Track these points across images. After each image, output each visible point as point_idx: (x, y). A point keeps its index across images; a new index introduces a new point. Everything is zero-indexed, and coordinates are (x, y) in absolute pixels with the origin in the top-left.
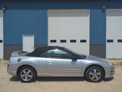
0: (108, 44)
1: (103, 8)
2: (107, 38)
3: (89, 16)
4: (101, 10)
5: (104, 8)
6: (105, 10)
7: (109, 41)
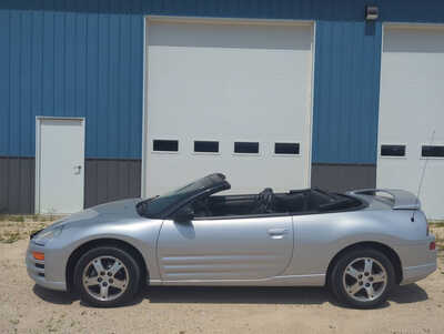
0: (384, 163)
1: (370, 17)
2: (383, 140)
3: (313, 45)
4: (360, 26)
5: (374, 17)
6: (378, 24)
7: (387, 151)
